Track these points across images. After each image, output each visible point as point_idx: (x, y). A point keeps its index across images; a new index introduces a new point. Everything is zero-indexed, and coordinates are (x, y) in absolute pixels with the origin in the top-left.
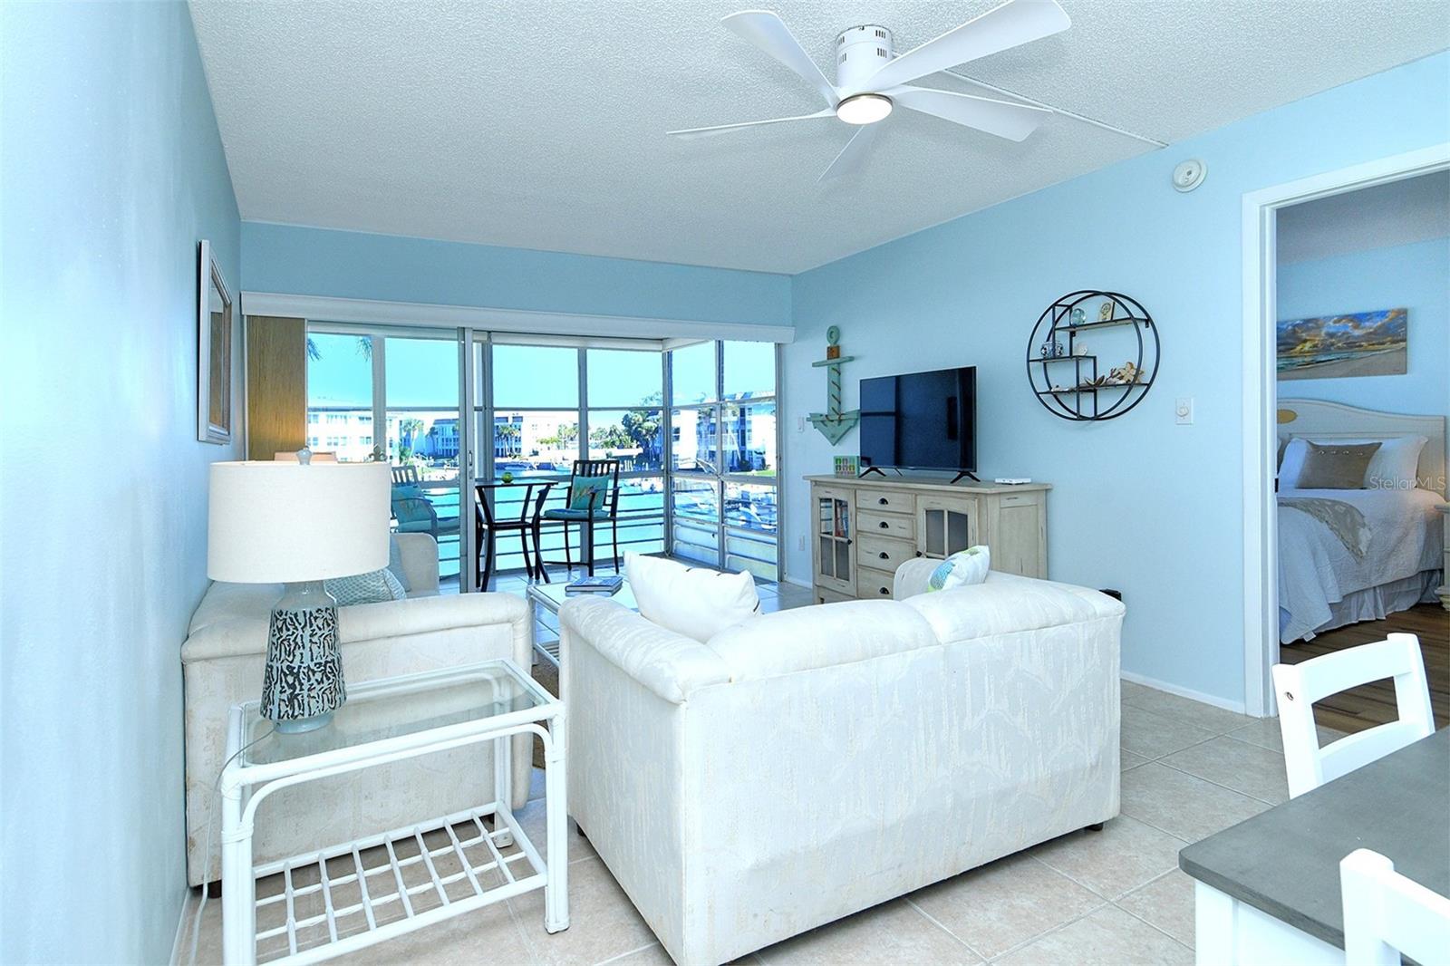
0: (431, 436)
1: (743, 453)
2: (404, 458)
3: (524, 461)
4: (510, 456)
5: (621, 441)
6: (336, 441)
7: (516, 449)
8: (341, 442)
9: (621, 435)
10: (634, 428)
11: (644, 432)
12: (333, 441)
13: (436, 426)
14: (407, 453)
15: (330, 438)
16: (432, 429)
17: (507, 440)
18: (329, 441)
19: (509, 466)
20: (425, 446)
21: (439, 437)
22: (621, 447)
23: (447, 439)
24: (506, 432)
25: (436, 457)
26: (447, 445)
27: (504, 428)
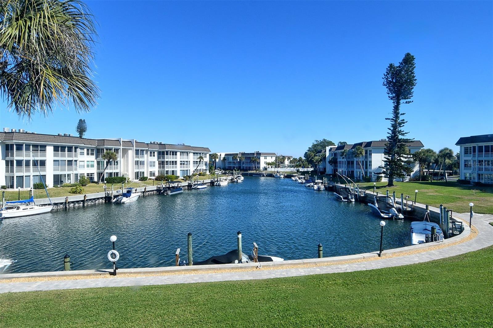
0: (224, 161)
1: (366, 173)
2: (211, 170)
3: (261, 173)
4: (255, 170)
5: (303, 164)
6: (184, 163)
7: (258, 167)
8: (185, 163)
9: (304, 162)
10: (310, 159)
11: (315, 161)
12: (183, 163)
13: (226, 157)
14: (212, 168)
15: (182, 161)
16: (224, 158)
17: (254, 163)
18: (181, 163)
19: (254, 174)
20: (221, 165)
21: (227, 161)
22: (304, 167)
23: (230, 162)
24: (253, 160)
25: (225, 169)
26: (230, 165)
27: (253, 158)
